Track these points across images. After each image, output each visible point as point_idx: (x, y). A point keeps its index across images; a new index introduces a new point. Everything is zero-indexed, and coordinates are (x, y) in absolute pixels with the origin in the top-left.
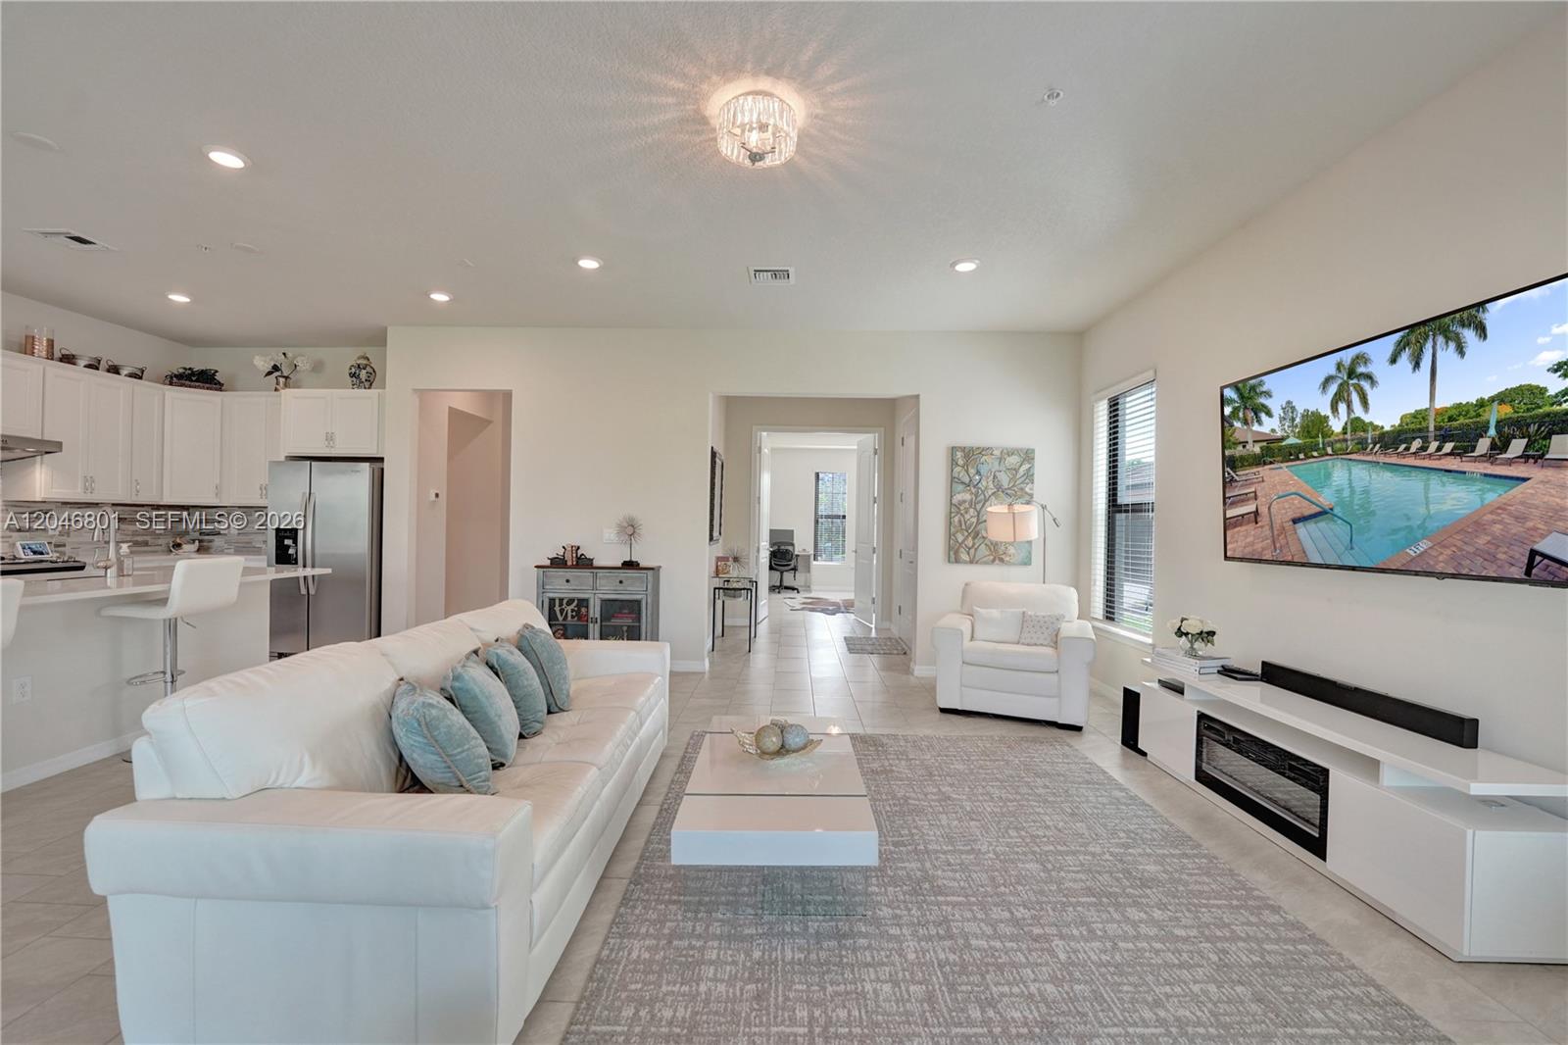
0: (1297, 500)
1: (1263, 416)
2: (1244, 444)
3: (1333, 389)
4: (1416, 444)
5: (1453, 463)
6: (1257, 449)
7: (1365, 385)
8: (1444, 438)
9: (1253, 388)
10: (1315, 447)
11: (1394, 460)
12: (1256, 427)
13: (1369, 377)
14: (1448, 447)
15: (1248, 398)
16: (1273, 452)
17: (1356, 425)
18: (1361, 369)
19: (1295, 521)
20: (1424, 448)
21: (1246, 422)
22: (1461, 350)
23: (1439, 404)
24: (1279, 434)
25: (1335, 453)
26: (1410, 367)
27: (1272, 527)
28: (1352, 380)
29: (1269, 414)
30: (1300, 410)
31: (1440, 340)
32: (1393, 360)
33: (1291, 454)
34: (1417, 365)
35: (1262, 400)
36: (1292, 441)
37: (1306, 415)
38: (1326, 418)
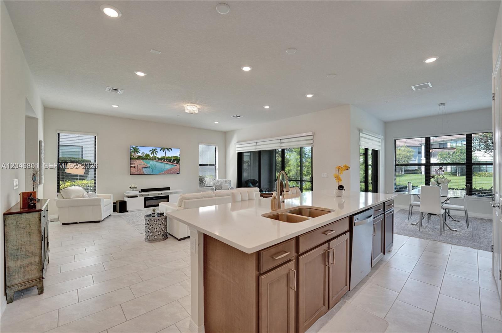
0: (143, 165)
1: (138, 153)
2: (134, 156)
3: (151, 152)
4: (163, 160)
5: (168, 163)
6: (136, 157)
7: (156, 152)
8: (167, 160)
9: (137, 149)
10: (148, 158)
11: (160, 161)
12: (137, 154)
13: (157, 151)
14: (167, 161)
15: (136, 150)
16: (139, 158)
17: (155, 157)
18: (156, 150)
19: (142, 168)
20: (164, 161)
21: (135, 153)
22: (169, 151)
23: (166, 156)
24: (141, 156)
25: (151, 159)
26: (163, 151)
27: (138, 169)
28: (154, 151)
29: (139, 153)
30: (145, 153)
31: (167, 150)
32: (161, 150)
33: (143, 159)
34: (164, 151)
35: (139, 151)
36: (143, 157)
37: (146, 154)
38: (150, 155)
